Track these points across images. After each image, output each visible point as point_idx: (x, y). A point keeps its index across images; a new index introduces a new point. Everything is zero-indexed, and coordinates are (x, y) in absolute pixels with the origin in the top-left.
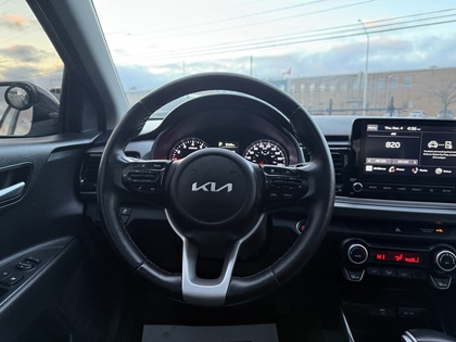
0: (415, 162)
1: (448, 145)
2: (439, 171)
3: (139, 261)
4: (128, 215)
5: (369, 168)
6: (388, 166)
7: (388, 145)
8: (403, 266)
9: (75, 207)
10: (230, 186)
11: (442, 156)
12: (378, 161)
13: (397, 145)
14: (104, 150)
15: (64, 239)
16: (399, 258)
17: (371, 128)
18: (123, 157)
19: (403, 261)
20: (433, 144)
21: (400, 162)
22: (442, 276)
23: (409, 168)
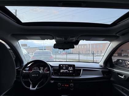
1: (72, 68)
3: (25, 85)
4: (24, 80)
5: (61, 72)
6: (64, 71)
8: (66, 87)
10: (37, 75)
11: (71, 69)
12: (62, 70)
13: (65, 68)
16: (65, 85)
17: (61, 66)
18: (24, 71)
20: (70, 68)
22: (72, 88)
23: (67, 71)
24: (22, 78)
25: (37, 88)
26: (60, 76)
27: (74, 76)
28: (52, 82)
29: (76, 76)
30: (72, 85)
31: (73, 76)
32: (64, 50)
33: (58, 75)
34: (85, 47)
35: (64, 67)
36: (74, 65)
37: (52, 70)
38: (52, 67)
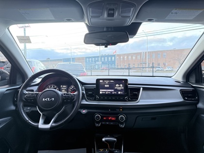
0: (113, 90)
1: (121, 85)
2: (119, 93)
3: (28, 119)
5: (101, 93)
6: (106, 92)
7: (106, 86)
8: (111, 121)
9: (13, 108)
10: (53, 99)
11: (120, 88)
12: (103, 90)
13: (108, 86)
14: (20, 90)
15: (9, 118)
16: (110, 118)
17: (101, 81)
18: (25, 92)
19: (111, 119)
20: (117, 85)
21: (109, 90)
22: (122, 123)
23: (111, 92)
24: (21, 104)
25: (53, 124)
26: (99, 100)
27: (126, 101)
28: (84, 111)
29: (129, 101)
30: (122, 118)
31: (124, 100)
32: (106, 47)
33: (95, 100)
34: (139, 57)
35: (107, 84)
36: (126, 80)
37: (83, 90)
38: (83, 84)
